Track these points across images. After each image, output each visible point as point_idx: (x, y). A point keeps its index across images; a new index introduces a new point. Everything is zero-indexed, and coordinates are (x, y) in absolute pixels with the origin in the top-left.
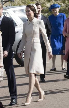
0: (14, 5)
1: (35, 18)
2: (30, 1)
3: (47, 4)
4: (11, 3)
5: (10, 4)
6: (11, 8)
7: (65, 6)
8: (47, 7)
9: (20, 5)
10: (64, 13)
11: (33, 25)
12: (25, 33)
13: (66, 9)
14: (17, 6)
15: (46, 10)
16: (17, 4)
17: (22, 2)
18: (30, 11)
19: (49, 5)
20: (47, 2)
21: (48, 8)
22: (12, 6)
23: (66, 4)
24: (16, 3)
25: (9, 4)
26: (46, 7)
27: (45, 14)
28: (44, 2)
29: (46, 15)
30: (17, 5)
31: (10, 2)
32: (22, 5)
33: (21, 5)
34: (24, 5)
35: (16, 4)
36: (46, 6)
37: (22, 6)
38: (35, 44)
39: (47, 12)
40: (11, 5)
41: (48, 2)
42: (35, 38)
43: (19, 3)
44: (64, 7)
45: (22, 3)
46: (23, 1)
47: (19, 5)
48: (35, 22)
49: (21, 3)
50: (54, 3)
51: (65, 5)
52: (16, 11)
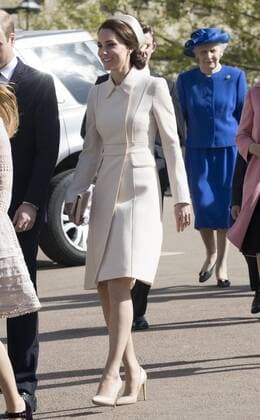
0: (38, 27)
1: (134, 69)
2: (100, 14)
3: (166, 26)
4: (27, 18)
5: (24, 24)
6: (25, 37)
7: (237, 38)
8: (165, 40)
9: (61, 27)
10: (233, 66)
11: (127, 96)
12: (95, 126)
13: (238, 49)
14: (48, 29)
15: (162, 49)
16: (49, 23)
17: (71, 17)
18: (115, 44)
19: (174, 30)
20: (167, 19)
21: (170, 45)
22: (31, 32)
23: (241, 28)
24: (48, 18)
25: (19, 20)
26: (161, 36)
27: (159, 65)
28: (155, 18)
29: (163, 68)
30: (51, 26)
31: (22, 14)
32: (69, 27)
33: (65, 28)
34: (76, 26)
35: (46, 22)
36: (164, 34)
37: (70, 30)
38: (134, 170)
39: (167, 58)
40: (28, 26)
41: (171, 19)
42: (134, 150)
43: (56, 18)
44: (232, 41)
45: (71, 21)
46: (74, 13)
47: (59, 28)
48: (133, 87)
49: (65, 19)
50: (196, 25)
51: (239, 32)
52: (44, 50)
